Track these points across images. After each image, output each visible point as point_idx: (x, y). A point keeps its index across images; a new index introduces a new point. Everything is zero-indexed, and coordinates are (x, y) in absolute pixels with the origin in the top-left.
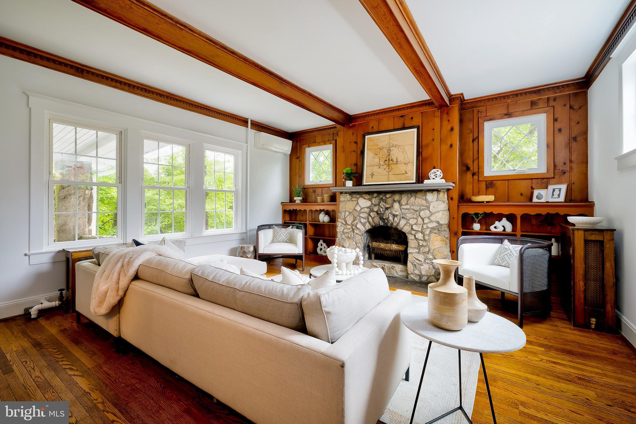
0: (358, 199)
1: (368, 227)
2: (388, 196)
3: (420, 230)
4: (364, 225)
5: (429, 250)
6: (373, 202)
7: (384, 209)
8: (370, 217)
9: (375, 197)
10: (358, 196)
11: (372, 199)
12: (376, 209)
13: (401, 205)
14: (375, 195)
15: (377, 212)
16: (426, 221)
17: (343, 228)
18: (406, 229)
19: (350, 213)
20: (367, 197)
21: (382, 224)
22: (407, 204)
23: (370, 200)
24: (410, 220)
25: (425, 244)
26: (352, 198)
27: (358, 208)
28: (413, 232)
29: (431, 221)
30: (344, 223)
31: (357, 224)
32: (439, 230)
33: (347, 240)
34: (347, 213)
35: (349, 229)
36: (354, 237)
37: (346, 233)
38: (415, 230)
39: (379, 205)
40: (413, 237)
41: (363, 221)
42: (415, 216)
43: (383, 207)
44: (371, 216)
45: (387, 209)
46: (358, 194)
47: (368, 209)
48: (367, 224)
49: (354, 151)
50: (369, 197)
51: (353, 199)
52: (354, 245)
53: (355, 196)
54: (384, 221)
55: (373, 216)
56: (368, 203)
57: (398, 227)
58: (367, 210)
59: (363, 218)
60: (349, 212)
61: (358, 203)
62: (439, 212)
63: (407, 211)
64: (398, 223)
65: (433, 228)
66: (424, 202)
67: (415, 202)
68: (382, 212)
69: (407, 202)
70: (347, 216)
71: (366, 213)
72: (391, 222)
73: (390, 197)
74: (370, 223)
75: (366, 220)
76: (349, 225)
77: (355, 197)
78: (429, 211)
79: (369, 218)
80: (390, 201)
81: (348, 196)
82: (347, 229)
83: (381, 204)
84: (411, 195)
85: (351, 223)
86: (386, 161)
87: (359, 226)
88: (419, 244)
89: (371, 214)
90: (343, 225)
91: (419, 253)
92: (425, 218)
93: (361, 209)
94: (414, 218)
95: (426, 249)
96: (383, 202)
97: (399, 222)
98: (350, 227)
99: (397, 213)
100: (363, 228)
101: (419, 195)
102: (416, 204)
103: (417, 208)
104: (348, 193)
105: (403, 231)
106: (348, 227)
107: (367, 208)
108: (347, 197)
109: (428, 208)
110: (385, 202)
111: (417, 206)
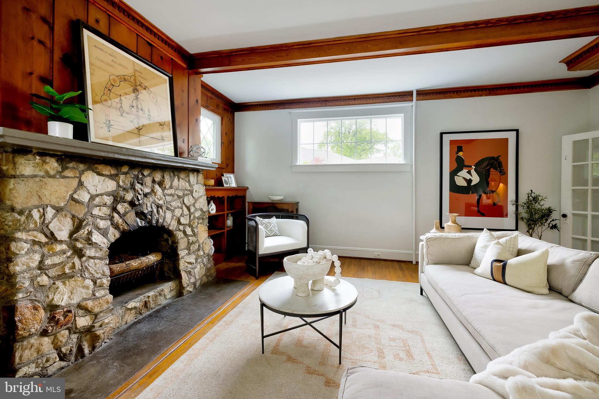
0: (82, 173)
1: (114, 235)
2: (146, 173)
3: (187, 222)
4: (104, 233)
5: (199, 246)
6: (121, 183)
7: (142, 195)
8: (116, 215)
9: (125, 174)
10: (82, 166)
11: (117, 175)
12: (129, 196)
13: (164, 189)
14: (125, 169)
15: (132, 204)
16: (192, 210)
17: (37, 257)
18: (173, 226)
19: (58, 210)
20: (108, 170)
21: (141, 223)
22: (171, 187)
23: (112, 177)
24: (176, 210)
25: (194, 239)
26: (64, 168)
27: (84, 197)
28: (181, 227)
29: (196, 210)
30: (44, 239)
31: (90, 233)
32: (203, 219)
33: (59, 283)
34: (50, 212)
35: (64, 252)
36: (84, 269)
37: (55, 265)
38: (183, 225)
39: (134, 189)
40: (182, 235)
41: (102, 224)
42: (180, 205)
43: (141, 192)
44: (118, 213)
45: (145, 195)
46: (81, 162)
47: (108, 198)
48: (112, 230)
49: (40, 42)
50: (113, 172)
51: (67, 173)
52: (87, 288)
53: (71, 165)
54: (146, 217)
55: (122, 211)
56: (111, 185)
57: (165, 224)
58: (108, 200)
59: (102, 218)
60: (53, 207)
61: (81, 184)
62: (201, 197)
63: (171, 197)
64: (164, 218)
65: (198, 218)
66: (187, 184)
67: (178, 185)
68: (141, 202)
69: (171, 184)
70: (52, 219)
71: (105, 205)
72: (156, 218)
73: (149, 175)
74: (116, 226)
75: (109, 223)
76: (61, 242)
77: (73, 168)
78: (192, 196)
79: (113, 217)
80: (148, 181)
81: (53, 165)
82: (55, 254)
83: (136, 188)
84: (174, 174)
85: (67, 236)
86: (133, 107)
87: (97, 237)
88: (188, 242)
89: (120, 207)
90: (37, 247)
91: (189, 254)
92: (190, 205)
93: (92, 198)
94: (178, 207)
95: (196, 246)
96: (138, 183)
97: (165, 216)
98: (64, 247)
99: (161, 202)
100: (105, 240)
101: (182, 175)
102: (180, 188)
103: (180, 193)
104: (52, 156)
105: (171, 228)
106: (59, 248)
107: (108, 194)
108: (47, 167)
109: (192, 192)
110: (142, 184)
111: (181, 190)
